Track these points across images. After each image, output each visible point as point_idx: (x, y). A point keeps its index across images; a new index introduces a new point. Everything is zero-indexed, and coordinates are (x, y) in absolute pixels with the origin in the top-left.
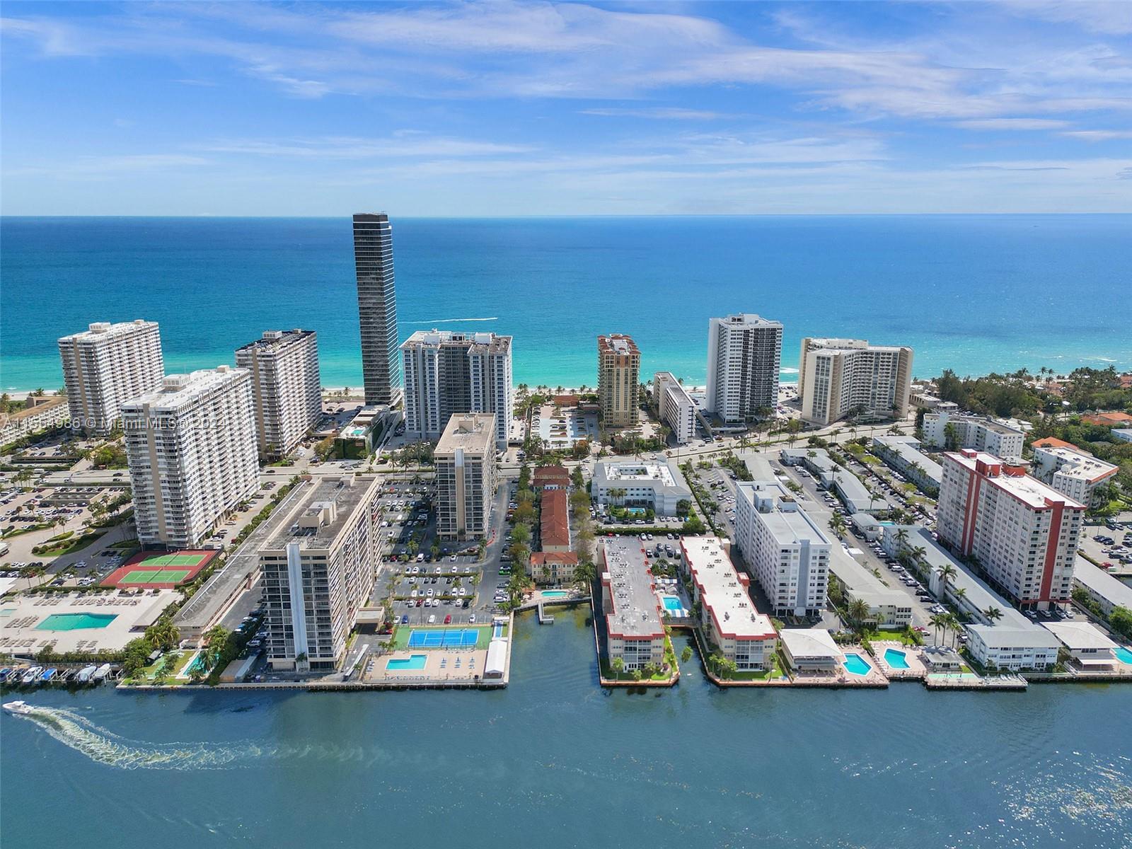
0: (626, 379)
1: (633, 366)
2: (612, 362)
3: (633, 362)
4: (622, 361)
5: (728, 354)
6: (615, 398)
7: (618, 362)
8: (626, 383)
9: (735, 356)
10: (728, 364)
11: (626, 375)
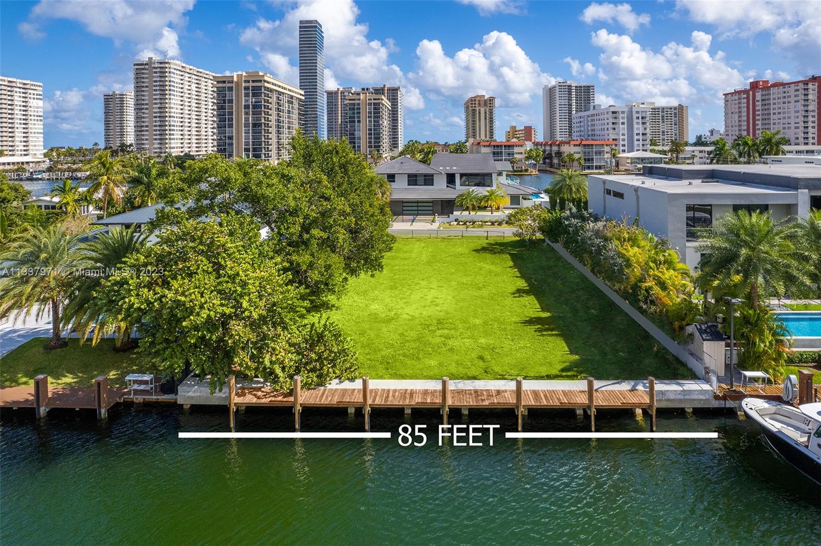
0: (486, 116)
1: (490, 107)
2: (475, 104)
3: (490, 104)
4: (482, 103)
5: (558, 102)
6: (478, 129)
7: (479, 104)
8: (486, 118)
9: (563, 103)
10: (558, 109)
11: (485, 113)
